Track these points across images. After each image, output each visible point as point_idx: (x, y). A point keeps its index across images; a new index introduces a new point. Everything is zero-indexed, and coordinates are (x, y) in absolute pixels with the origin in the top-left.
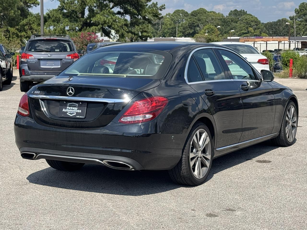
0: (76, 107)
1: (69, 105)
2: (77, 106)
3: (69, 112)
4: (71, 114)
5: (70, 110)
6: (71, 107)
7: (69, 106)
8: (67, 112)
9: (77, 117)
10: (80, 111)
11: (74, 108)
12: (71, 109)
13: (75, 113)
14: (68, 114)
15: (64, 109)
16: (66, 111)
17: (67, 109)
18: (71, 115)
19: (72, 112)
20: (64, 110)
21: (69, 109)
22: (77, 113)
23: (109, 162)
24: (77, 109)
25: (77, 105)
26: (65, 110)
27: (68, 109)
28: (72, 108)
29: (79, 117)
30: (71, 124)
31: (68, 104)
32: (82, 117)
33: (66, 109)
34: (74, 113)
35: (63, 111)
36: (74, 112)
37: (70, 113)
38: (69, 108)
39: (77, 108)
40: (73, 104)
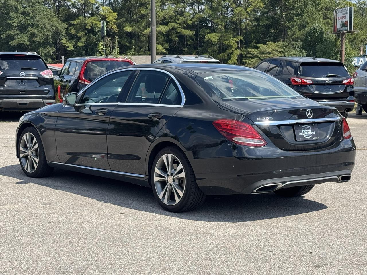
1: (303, 128)
2: (310, 128)
4: (308, 136)
9: (313, 138)
10: (314, 133)
11: (308, 131)
12: (306, 132)
13: (311, 135)
14: (305, 137)
15: (300, 133)
16: (302, 134)
18: (308, 138)
20: (300, 134)
21: (305, 132)
22: (312, 135)
25: (310, 126)
28: (306, 130)
29: (314, 138)
30: (311, 146)
31: (302, 127)
32: (317, 138)
33: (301, 132)
34: (309, 135)
39: (311, 130)
40: (306, 127)
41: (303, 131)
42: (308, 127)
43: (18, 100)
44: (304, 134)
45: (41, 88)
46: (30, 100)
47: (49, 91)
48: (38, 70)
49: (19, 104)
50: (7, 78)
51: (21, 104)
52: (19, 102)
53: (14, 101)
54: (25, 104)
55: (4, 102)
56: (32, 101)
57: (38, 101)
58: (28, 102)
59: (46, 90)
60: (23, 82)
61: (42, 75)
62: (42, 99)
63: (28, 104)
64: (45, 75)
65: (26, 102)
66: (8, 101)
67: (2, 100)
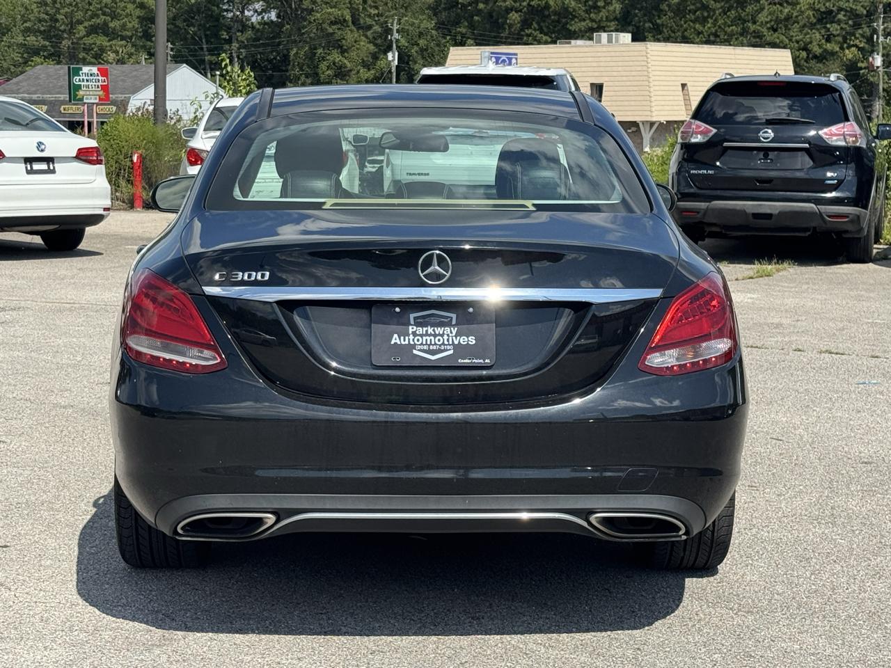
0: (449, 324)
1: (415, 318)
2: (454, 322)
3: (422, 344)
4: (432, 352)
5: (424, 338)
6: (427, 326)
7: (418, 324)
8: (414, 346)
9: (460, 361)
10: (472, 340)
11: (439, 330)
12: (427, 334)
13: (451, 347)
14: (415, 352)
15: (396, 336)
16: (407, 342)
17: (408, 335)
18: (433, 358)
19: (435, 344)
20: (395, 339)
21: (422, 336)
22: (457, 347)
23: (605, 521)
24: (454, 332)
25: (454, 316)
26: (402, 338)
27: (414, 334)
29: (467, 361)
31: (412, 316)
32: (482, 361)
33: (403, 334)
34: (443, 348)
35: (392, 343)
36: (443, 344)
37: (426, 347)
38: (420, 330)
39: (455, 330)
40: (432, 315)
41: (411, 331)
42: (447, 317)
43: (749, 205)
44: (418, 341)
45: (816, 174)
46: (780, 206)
47: (840, 182)
48: (813, 123)
49: (751, 216)
50: (726, 144)
51: (757, 216)
52: (750, 211)
53: (738, 208)
54: (769, 216)
55: (714, 210)
56: (788, 210)
57: (804, 210)
58: (775, 212)
59: (832, 179)
60: (768, 155)
61: (824, 136)
62: (816, 205)
63: (775, 215)
64: (835, 138)
65: (769, 211)
66: (723, 206)
67: (708, 204)
